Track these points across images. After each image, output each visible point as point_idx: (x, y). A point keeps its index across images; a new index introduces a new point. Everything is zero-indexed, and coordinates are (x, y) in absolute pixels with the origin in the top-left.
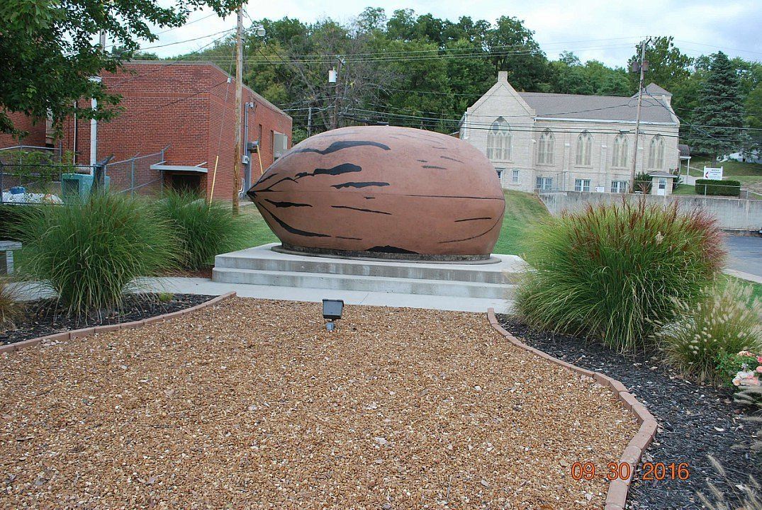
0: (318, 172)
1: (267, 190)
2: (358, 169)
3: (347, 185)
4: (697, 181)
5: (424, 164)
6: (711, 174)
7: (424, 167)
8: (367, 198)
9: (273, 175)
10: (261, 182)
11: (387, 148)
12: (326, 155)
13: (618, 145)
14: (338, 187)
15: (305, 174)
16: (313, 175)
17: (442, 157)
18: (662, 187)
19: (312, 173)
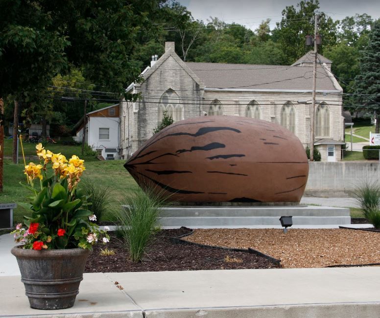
0: (193, 148)
1: (148, 163)
2: (223, 146)
3: (217, 157)
4: (364, 148)
5: (264, 141)
6: (377, 140)
7: (265, 143)
8: (232, 165)
9: (152, 152)
10: (140, 157)
11: (239, 132)
12: (198, 137)
13: (286, 114)
14: (211, 158)
15: (184, 151)
16: (190, 151)
17: (274, 136)
18: (331, 154)
19: (190, 149)
